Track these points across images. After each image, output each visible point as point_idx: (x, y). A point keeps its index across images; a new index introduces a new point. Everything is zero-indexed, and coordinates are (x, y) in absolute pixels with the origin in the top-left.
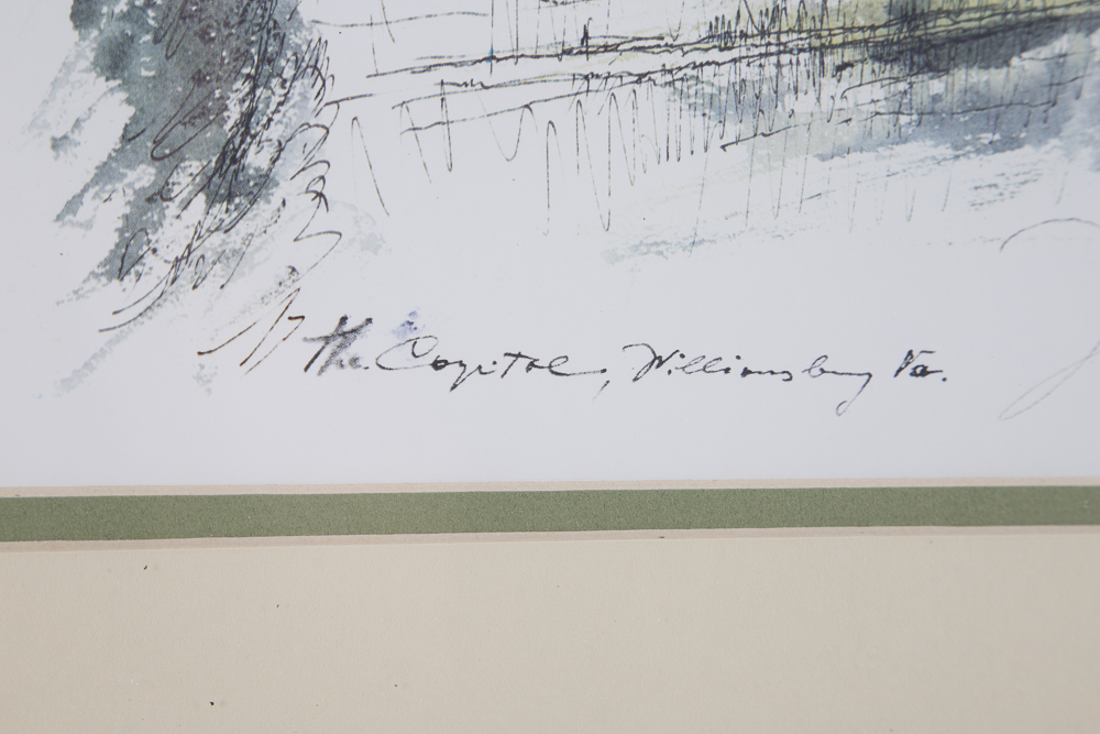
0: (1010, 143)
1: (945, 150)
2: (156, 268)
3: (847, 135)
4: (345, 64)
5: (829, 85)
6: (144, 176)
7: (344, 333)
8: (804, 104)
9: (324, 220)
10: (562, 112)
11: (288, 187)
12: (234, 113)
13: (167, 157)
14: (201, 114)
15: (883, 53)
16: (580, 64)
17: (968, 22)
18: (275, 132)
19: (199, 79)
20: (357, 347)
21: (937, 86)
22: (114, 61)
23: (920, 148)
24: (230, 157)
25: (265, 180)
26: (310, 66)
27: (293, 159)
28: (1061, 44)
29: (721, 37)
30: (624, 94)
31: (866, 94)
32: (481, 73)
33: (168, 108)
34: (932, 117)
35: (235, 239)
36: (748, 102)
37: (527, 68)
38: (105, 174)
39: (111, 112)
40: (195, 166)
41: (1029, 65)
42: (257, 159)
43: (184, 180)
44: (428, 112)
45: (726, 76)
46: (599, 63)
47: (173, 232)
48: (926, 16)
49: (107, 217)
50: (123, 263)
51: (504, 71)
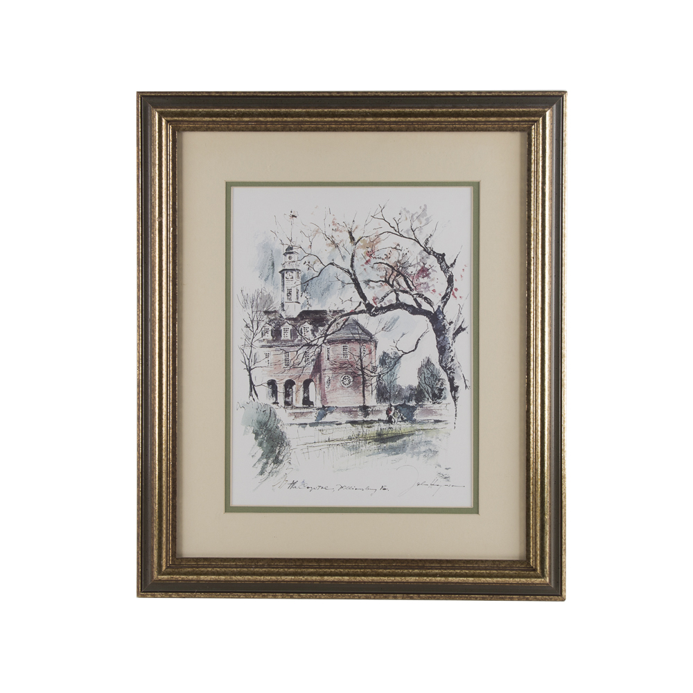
0: (397, 454)
1: (387, 455)
2: (266, 474)
3: (371, 453)
4: (293, 444)
5: (367, 445)
6: (265, 460)
7: (294, 483)
8: (364, 448)
9: (290, 466)
10: (326, 450)
11: (285, 462)
12: (277, 451)
13: (268, 458)
14: (273, 451)
15: (376, 440)
16: (328, 443)
17: (389, 435)
18: (283, 454)
19: (272, 447)
20: (295, 485)
21: (385, 445)
22: (260, 444)
23: (383, 455)
24: (277, 458)
25: (282, 461)
26: (288, 444)
27: (286, 458)
28: (405, 438)
29: (350, 439)
30: (335, 447)
31: (373, 446)
32: (313, 445)
33: (268, 451)
34: (384, 450)
35: (278, 469)
36: (354, 448)
37: (320, 444)
38: (259, 460)
39: (260, 451)
40: (272, 459)
41: (400, 442)
42: (281, 458)
43: (270, 461)
44: (305, 451)
45: (351, 444)
46: (331, 443)
47: (269, 468)
48: (382, 435)
49: (260, 466)
50: (262, 473)
51: (317, 444)
